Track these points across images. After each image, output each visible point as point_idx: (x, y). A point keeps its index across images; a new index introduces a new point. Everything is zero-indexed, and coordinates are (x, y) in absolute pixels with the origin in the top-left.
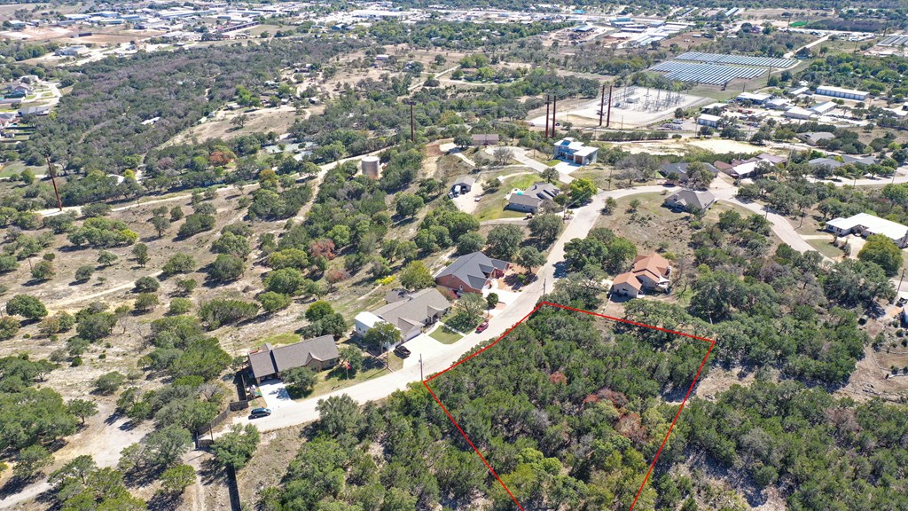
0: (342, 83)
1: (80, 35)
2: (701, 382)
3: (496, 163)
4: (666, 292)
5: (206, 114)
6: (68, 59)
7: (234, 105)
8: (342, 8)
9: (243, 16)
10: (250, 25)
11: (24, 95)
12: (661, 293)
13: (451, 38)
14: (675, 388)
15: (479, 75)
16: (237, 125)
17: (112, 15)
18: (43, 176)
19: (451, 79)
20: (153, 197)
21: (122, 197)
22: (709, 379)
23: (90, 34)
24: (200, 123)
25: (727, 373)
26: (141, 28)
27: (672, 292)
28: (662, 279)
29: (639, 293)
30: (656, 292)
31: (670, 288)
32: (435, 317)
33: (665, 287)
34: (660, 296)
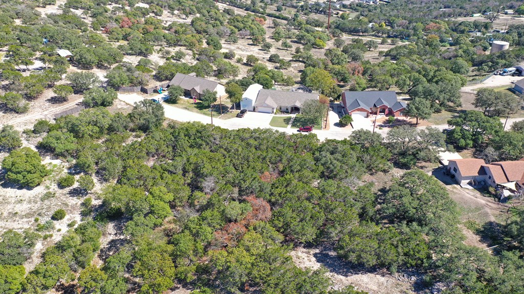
4: (501, 200)
5: (484, 13)
7: (510, 11)
12: (495, 196)
18: (352, 19)
24: (473, 16)
27: (509, 204)
28: (512, 186)
29: (470, 184)
30: (489, 193)
31: (509, 198)
32: (295, 109)
33: (506, 193)
34: (489, 199)
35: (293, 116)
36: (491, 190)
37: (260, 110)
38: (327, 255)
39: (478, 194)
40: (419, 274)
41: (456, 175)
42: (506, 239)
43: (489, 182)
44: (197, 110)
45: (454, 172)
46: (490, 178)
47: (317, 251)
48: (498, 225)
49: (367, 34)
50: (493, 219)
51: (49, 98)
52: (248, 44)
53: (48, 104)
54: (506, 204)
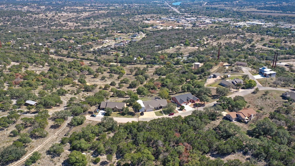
0: (220, 42)
1: (162, 23)
2: (230, 155)
3: (236, 71)
4: (246, 123)
5: (173, 46)
6: (154, 29)
7: (182, 45)
8: (244, 21)
9: (210, 21)
10: (210, 24)
11: (136, 36)
12: (244, 122)
13: (275, 33)
14: (218, 153)
15: (274, 46)
16: (178, 50)
17: (173, 18)
18: (122, 56)
19: (262, 46)
20: (140, 65)
21: (133, 63)
22: (234, 155)
23: (164, 23)
24: (170, 48)
25: (243, 156)
26: (178, 22)
27: (249, 124)
28: (247, 118)
29: (235, 120)
30: (242, 122)
31: (248, 122)
32: (161, 107)
33: (247, 121)
34: (243, 124)
35: (161, 110)
36: (242, 121)
37: (147, 111)
38: (214, 154)
39: (239, 123)
40: (242, 151)
41: (230, 119)
42: (254, 134)
43: (240, 118)
44: (122, 116)
45: (229, 118)
46: (240, 117)
47: (210, 154)
48: (250, 131)
49: (136, 63)
50: (248, 129)
51: (50, 127)
52: (92, 78)
53: (52, 130)
54: (248, 124)
